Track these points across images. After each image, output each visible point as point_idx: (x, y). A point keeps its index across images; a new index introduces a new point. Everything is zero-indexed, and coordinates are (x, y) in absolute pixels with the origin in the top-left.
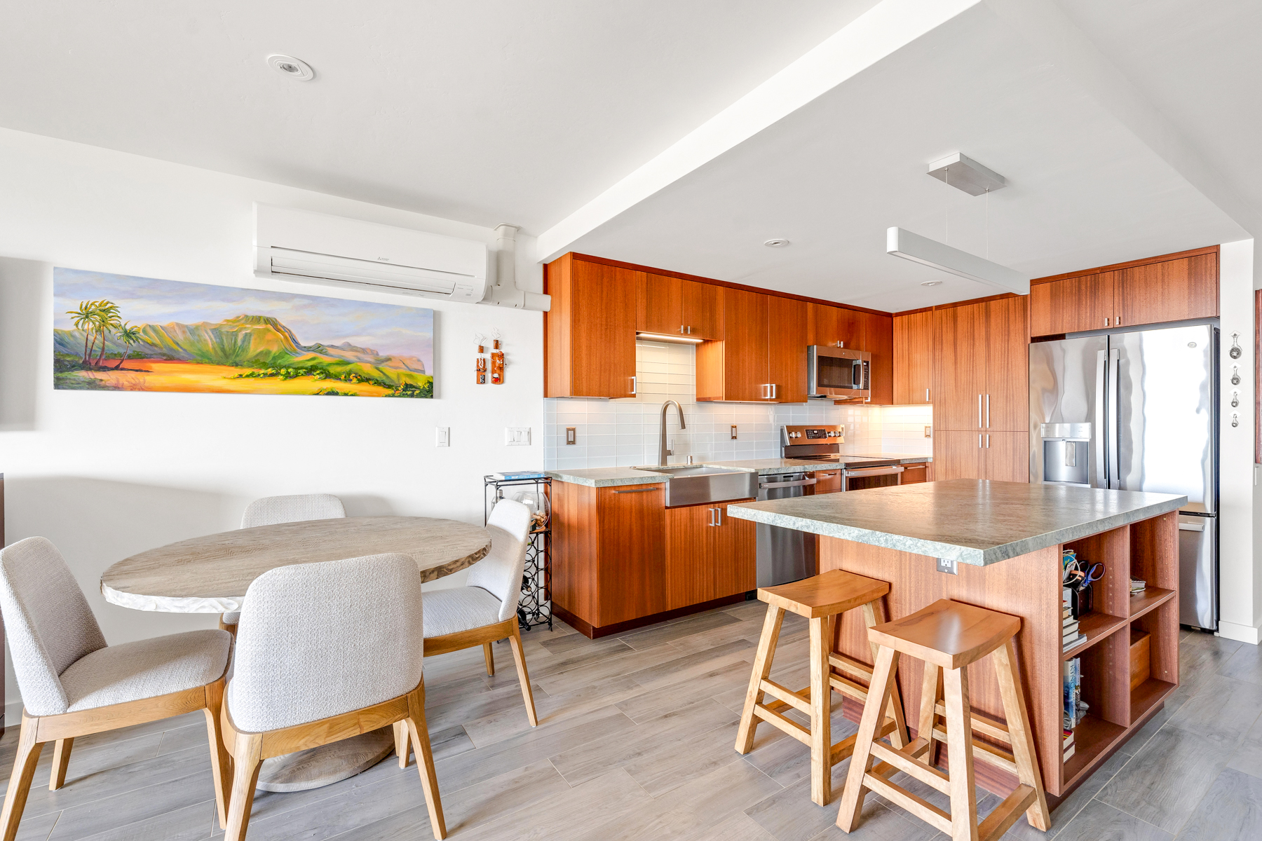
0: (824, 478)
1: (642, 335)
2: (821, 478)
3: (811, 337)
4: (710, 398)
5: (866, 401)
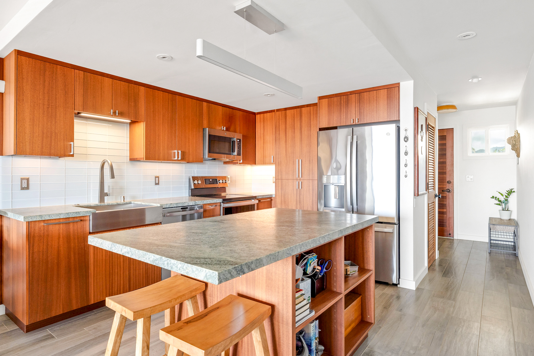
0: (209, 208)
1: (82, 114)
2: (207, 208)
3: (205, 123)
4: (137, 158)
5: (240, 162)
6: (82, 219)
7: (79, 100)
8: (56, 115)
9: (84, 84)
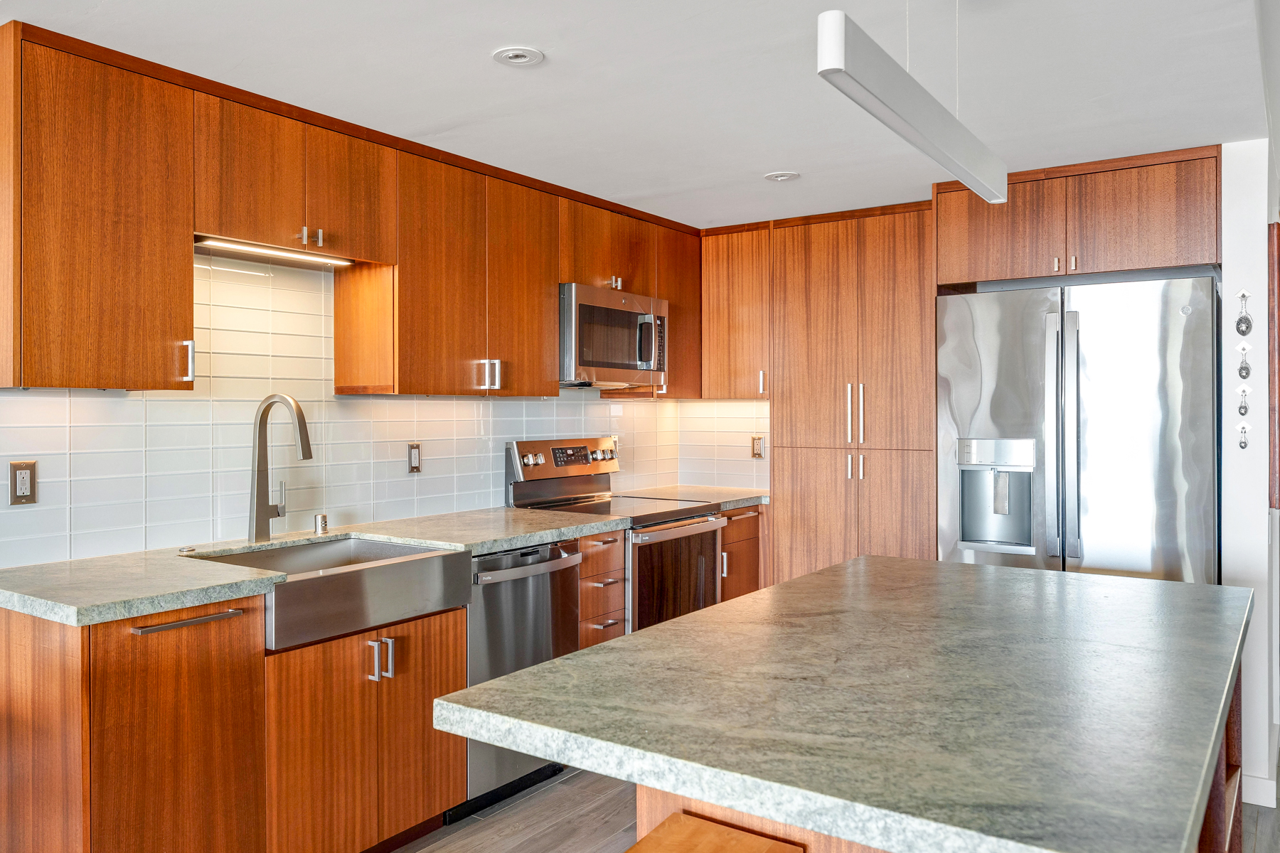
0: (595, 549)
1: (209, 244)
2: (590, 551)
3: (565, 265)
4: (365, 388)
5: (660, 392)
6: (244, 608)
7: (207, 195)
8: (139, 246)
9: (222, 140)
